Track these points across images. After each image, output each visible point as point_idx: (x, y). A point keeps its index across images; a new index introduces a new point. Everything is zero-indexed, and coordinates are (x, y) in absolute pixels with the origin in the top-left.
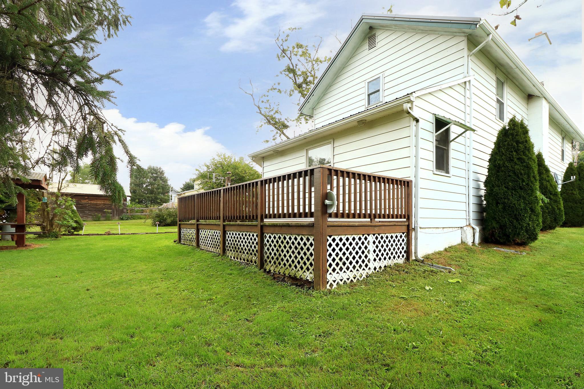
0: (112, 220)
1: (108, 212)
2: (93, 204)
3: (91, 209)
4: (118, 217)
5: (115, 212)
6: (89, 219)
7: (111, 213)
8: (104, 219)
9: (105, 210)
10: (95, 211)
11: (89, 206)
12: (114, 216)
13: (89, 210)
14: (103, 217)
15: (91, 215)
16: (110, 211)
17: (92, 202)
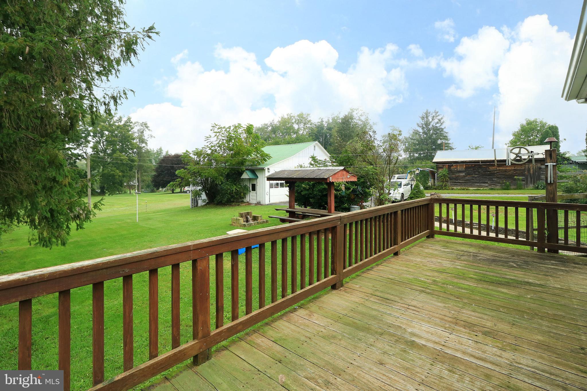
0: (524, 189)
1: (518, 179)
2: (502, 171)
3: (500, 176)
4: (532, 185)
5: (529, 179)
6: (498, 187)
7: (523, 181)
8: (515, 187)
9: (515, 177)
10: (503, 178)
11: (497, 172)
12: (527, 183)
13: (497, 177)
14: (514, 185)
15: (499, 183)
16: (521, 178)
17: (501, 168)
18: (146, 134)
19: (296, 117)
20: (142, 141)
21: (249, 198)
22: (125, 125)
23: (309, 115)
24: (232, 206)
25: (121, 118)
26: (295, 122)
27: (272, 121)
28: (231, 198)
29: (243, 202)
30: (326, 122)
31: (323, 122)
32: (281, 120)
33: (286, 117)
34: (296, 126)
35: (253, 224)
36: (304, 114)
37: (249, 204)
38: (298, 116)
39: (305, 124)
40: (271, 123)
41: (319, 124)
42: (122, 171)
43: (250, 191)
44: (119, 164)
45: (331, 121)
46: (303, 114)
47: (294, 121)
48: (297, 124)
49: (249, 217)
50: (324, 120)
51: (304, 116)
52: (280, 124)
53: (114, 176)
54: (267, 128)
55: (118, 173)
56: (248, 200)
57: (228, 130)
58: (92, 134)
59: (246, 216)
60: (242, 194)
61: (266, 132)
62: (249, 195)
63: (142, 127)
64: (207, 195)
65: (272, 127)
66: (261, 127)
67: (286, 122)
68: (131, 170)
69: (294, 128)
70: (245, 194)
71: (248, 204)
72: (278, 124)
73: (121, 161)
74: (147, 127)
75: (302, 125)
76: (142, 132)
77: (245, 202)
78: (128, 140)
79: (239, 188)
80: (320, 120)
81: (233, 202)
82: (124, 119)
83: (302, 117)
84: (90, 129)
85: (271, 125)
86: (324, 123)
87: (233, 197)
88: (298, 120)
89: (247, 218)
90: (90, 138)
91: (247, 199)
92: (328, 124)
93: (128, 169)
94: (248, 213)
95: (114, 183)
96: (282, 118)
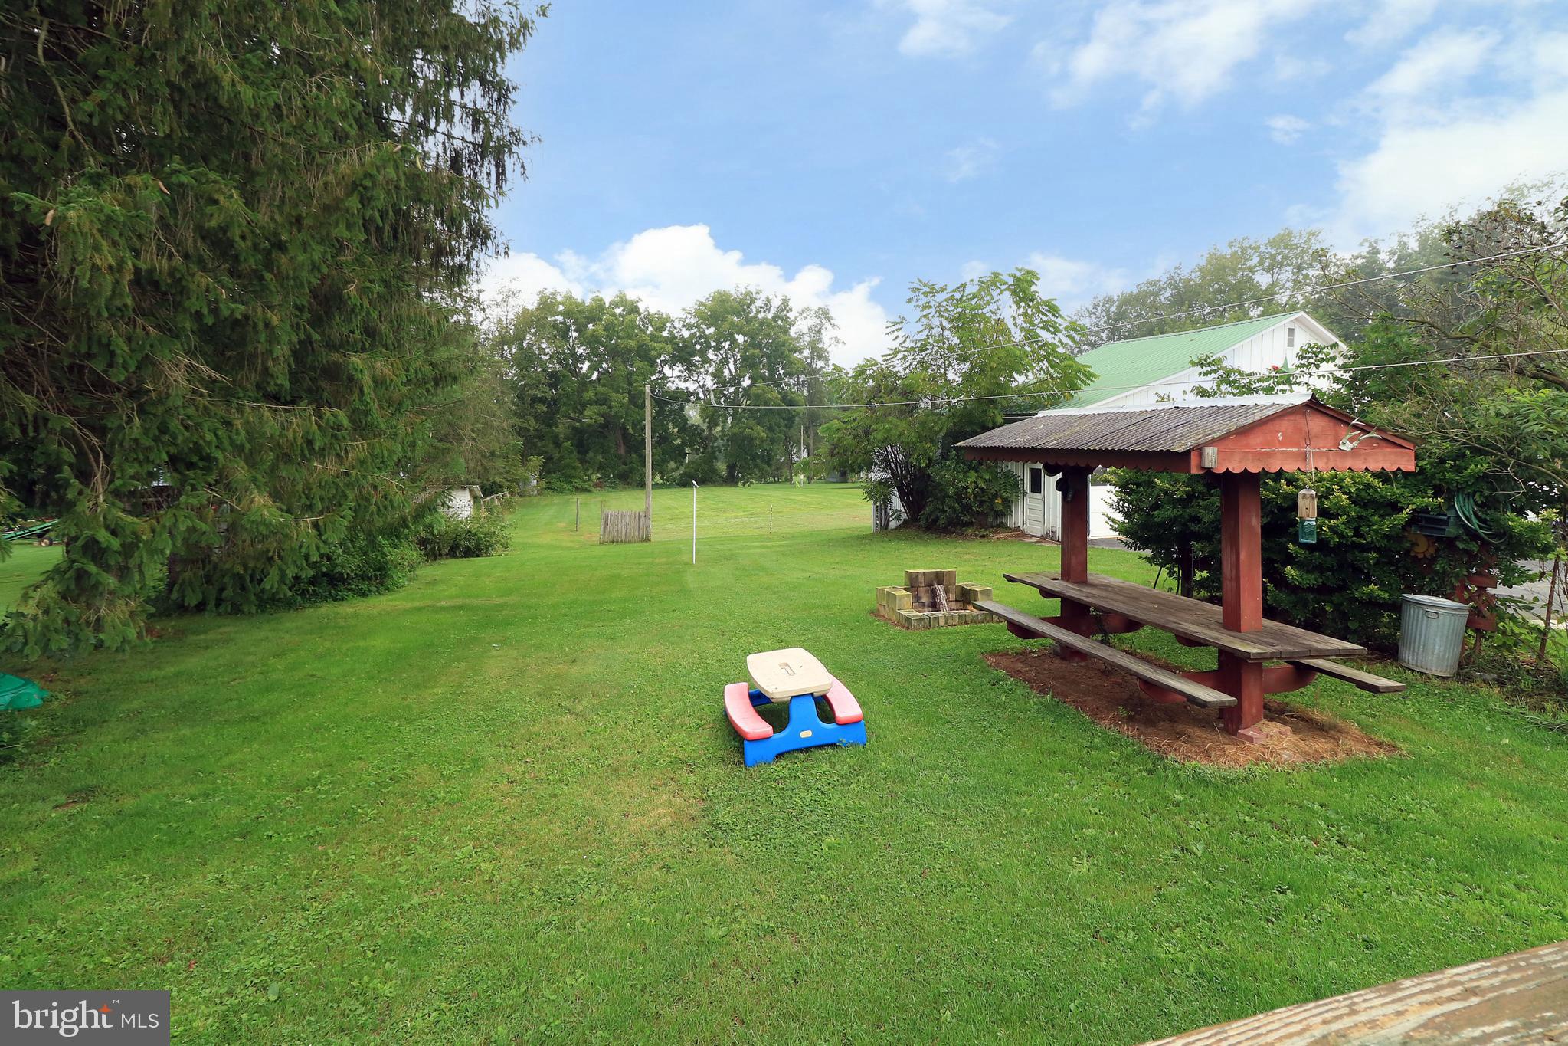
18: (827, 335)
19: (1263, 249)
20: (819, 354)
21: (1020, 513)
22: (775, 318)
23: (1314, 234)
24: (965, 538)
25: (768, 300)
26: (1261, 263)
27: (1173, 271)
28: (962, 512)
29: (1002, 527)
30: (1392, 253)
31: (1378, 252)
32: (1209, 262)
33: (1227, 251)
34: (1263, 279)
35: (942, 622)
36: (1296, 232)
37: (1020, 534)
38: (1274, 243)
39: (1300, 268)
40: (1171, 278)
41: (1360, 261)
42: (771, 429)
43: (1025, 494)
44: (762, 413)
45: (1413, 245)
46: (1290, 234)
47: (1255, 260)
48: (1269, 270)
49: (940, 589)
50: (1381, 246)
51: (1295, 242)
52: (1203, 278)
53: (750, 439)
54: (1157, 294)
55: (761, 432)
56: (1020, 523)
57: (958, 296)
58: (713, 344)
59: (930, 585)
60: (999, 501)
61: (1155, 307)
62: (1020, 503)
63: (818, 321)
64: (903, 496)
65: (1176, 288)
66: (1135, 292)
67: (1224, 268)
68: (789, 426)
69: (1257, 286)
70: (1008, 504)
71: (1018, 536)
72: (1196, 277)
73: (766, 403)
74: (829, 319)
75: (1286, 275)
76: (819, 332)
77: (1008, 529)
78: (782, 353)
79: (986, 481)
80: (1365, 250)
81: (970, 524)
82: (776, 303)
83: (1291, 247)
84: (711, 331)
85: (1172, 283)
86: (1382, 257)
87: (967, 508)
88: (1273, 257)
89: (934, 593)
90: (711, 354)
91: (1015, 519)
92: (1400, 258)
93: (783, 423)
94: (939, 577)
95: (754, 457)
96: (1212, 256)
